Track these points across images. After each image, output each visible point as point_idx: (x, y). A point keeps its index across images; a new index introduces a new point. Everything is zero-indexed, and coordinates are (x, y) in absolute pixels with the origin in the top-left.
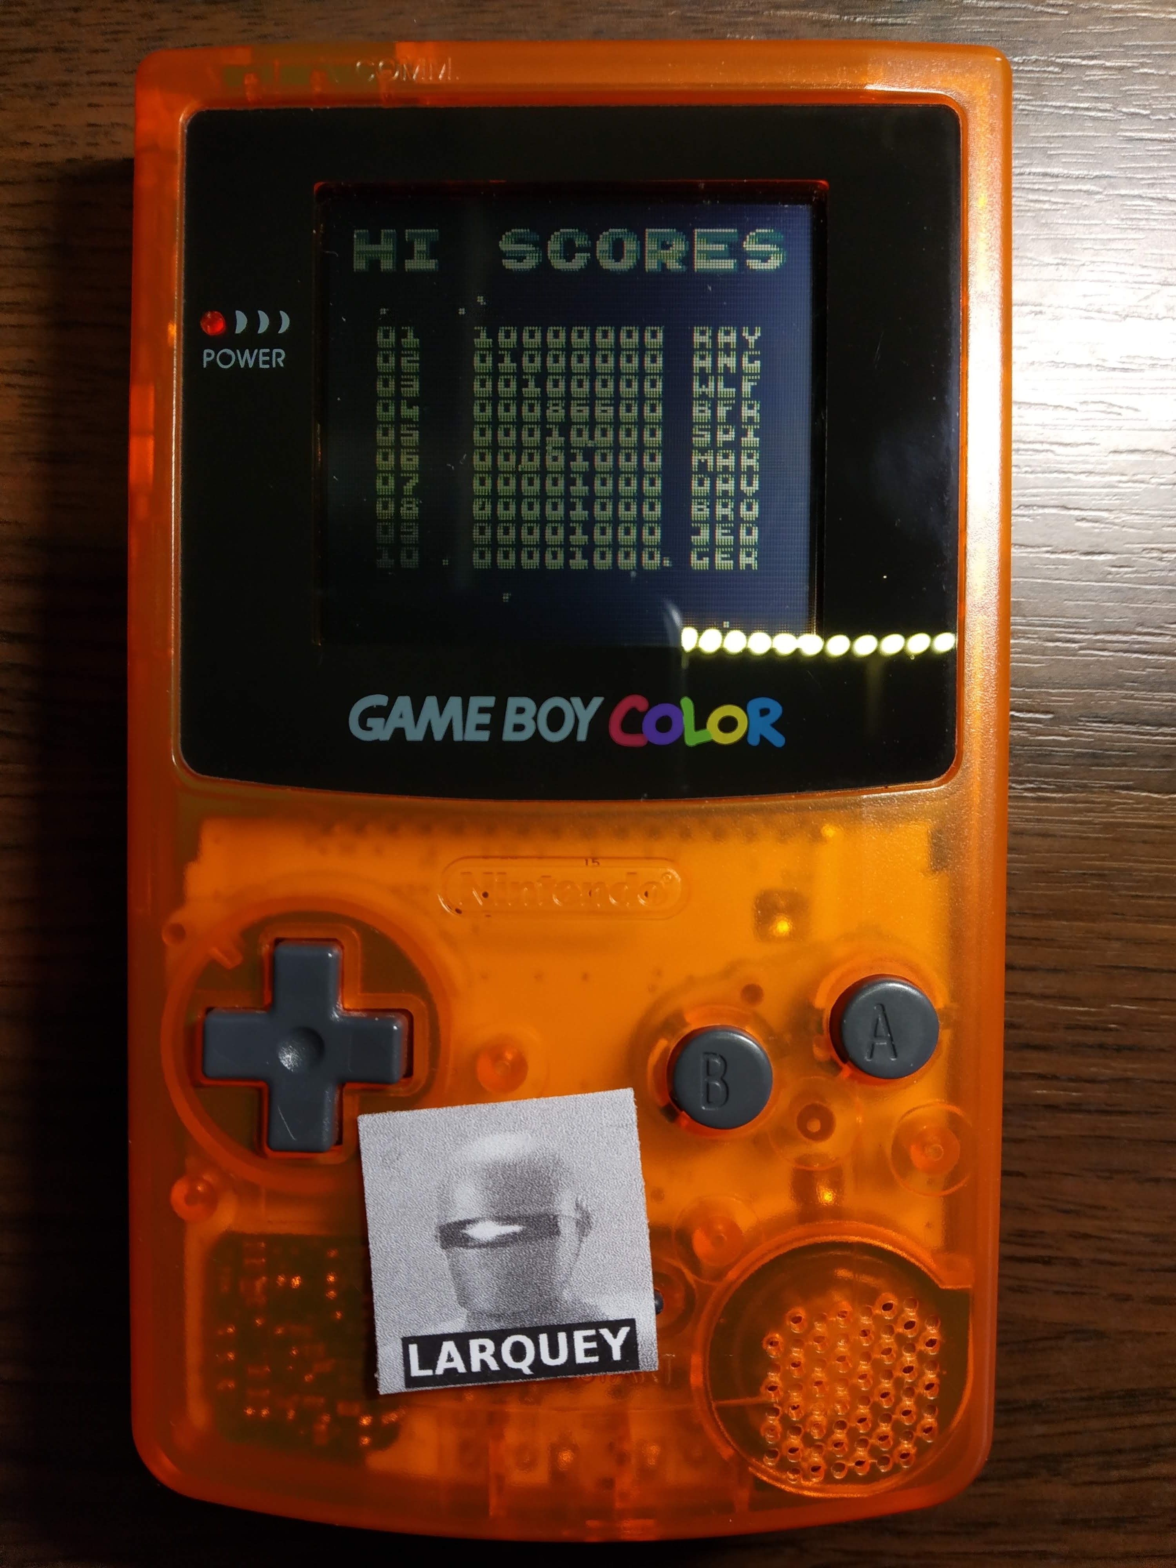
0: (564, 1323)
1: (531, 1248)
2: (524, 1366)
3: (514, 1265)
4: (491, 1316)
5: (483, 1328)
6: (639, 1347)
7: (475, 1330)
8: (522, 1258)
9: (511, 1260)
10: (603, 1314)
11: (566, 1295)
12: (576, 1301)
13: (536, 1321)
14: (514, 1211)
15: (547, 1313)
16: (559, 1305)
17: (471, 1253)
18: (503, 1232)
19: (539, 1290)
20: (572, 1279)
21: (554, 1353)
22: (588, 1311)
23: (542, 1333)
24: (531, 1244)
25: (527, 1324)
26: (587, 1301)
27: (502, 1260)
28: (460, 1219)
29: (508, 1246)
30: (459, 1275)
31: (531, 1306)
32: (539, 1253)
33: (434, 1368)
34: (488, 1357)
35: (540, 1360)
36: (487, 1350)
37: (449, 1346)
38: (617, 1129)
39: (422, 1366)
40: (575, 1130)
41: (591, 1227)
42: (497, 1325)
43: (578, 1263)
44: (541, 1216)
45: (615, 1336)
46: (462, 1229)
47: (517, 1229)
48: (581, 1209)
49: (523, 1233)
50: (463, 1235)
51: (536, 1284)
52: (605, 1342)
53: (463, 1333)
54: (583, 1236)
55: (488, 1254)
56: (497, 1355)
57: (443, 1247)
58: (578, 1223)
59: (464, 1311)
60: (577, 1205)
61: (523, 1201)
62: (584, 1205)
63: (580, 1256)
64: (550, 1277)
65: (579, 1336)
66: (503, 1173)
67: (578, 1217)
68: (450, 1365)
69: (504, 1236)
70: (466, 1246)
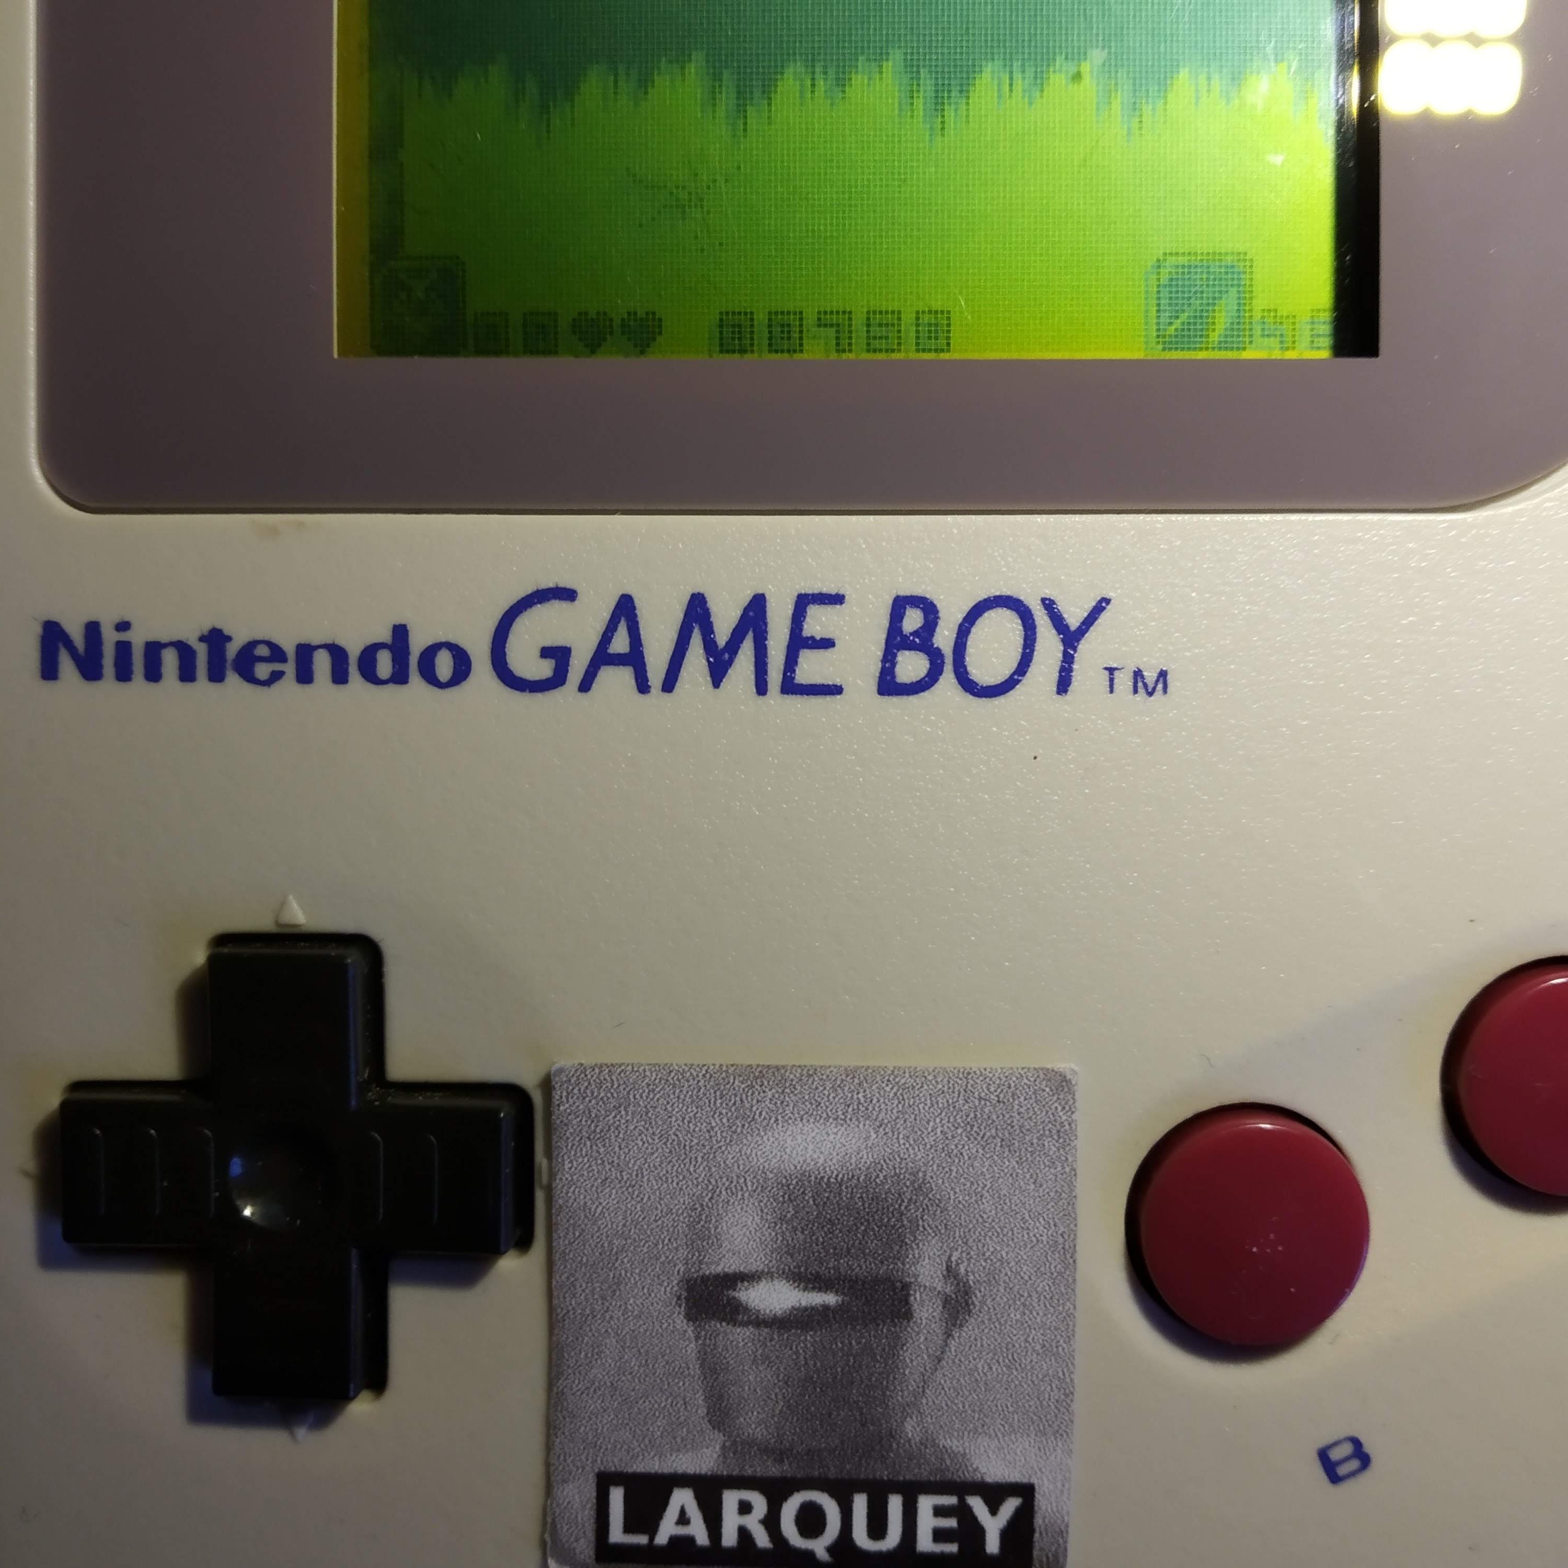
0: (901, 1478)
2: (819, 1547)
3: (819, 1364)
4: (765, 1450)
5: (749, 1472)
7: (734, 1473)
8: (834, 1355)
9: (814, 1355)
11: (911, 1429)
12: (928, 1441)
14: (828, 1268)
15: (870, 1457)
16: (894, 1445)
18: (804, 1304)
20: (924, 1401)
22: (948, 1462)
24: (854, 1328)
25: (832, 1473)
26: (947, 1443)
27: (797, 1353)
28: (726, 1270)
30: (714, 1371)
31: (842, 1442)
33: (652, 1531)
34: (753, 1523)
35: (851, 1540)
36: (754, 1511)
37: (682, 1498)
38: (1039, 1139)
39: (628, 1528)
40: (959, 1131)
41: (970, 1312)
42: (773, 1470)
43: (939, 1374)
44: (877, 1281)
45: (994, 1511)
46: (728, 1288)
47: (830, 1299)
48: (956, 1277)
49: (840, 1309)
50: (729, 1300)
51: (856, 1402)
52: (974, 1519)
53: (712, 1476)
54: (954, 1325)
55: (771, 1341)
56: (772, 1522)
57: (690, 1317)
58: (946, 1301)
59: (717, 1439)
60: (949, 1268)
61: (848, 1250)
62: (962, 1271)
63: (944, 1362)
64: (884, 1394)
65: (926, 1504)
66: (816, 1195)
67: (948, 1290)
68: (682, 1531)
69: (806, 1309)
70: (734, 1322)
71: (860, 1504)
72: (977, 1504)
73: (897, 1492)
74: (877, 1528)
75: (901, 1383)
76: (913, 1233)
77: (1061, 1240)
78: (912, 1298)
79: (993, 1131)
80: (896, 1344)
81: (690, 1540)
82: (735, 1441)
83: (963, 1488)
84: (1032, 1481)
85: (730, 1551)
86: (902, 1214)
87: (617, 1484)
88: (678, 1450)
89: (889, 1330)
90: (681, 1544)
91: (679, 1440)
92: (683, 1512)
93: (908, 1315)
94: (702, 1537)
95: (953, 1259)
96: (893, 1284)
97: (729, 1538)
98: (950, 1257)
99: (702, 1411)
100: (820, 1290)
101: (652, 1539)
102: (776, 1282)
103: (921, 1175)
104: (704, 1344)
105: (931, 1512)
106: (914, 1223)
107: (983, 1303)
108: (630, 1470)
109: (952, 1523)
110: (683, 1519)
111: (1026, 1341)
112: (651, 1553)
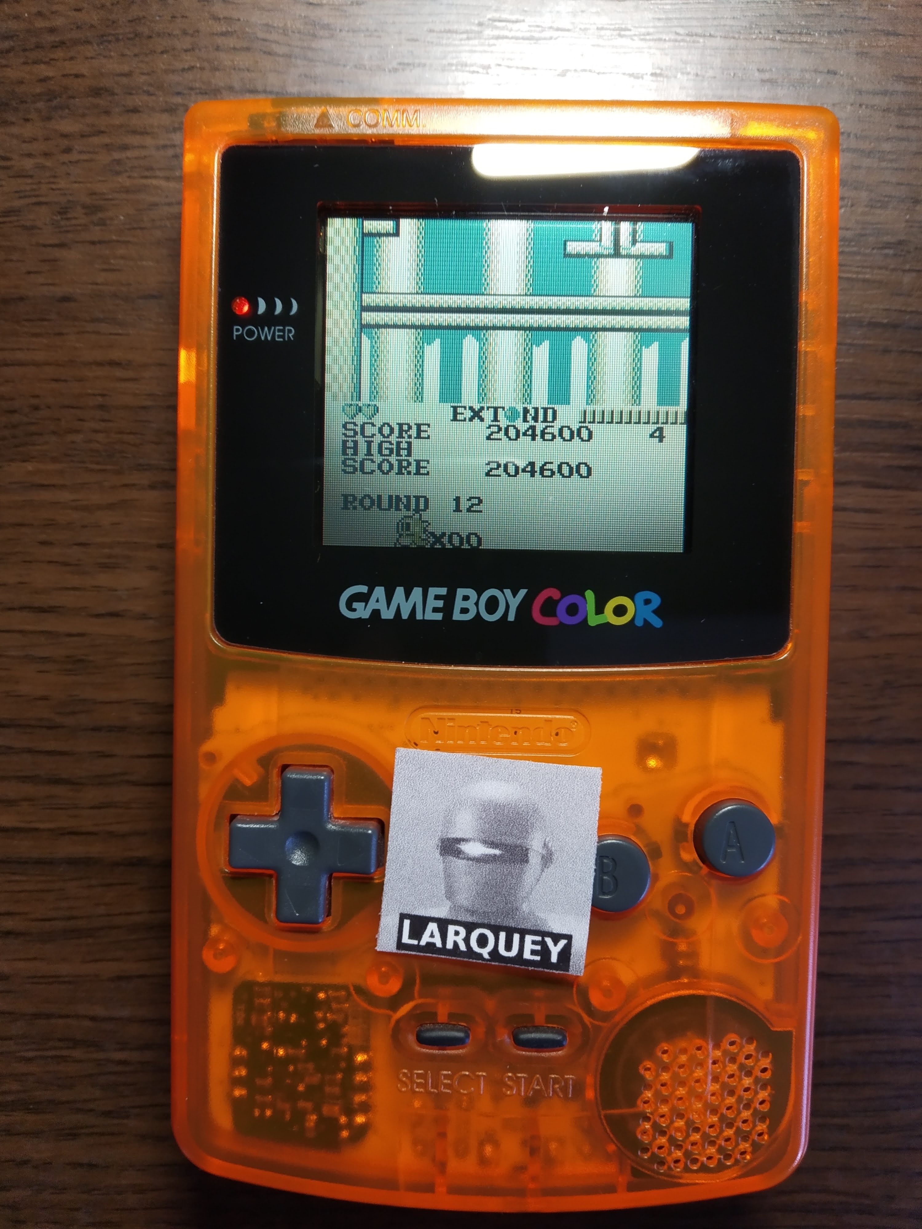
0: (520, 927)
1: (505, 868)
2: (485, 952)
3: (490, 878)
4: (467, 910)
5: (459, 919)
6: (572, 956)
7: (454, 919)
8: (497, 875)
9: (489, 874)
10: (549, 927)
11: (525, 907)
12: (531, 913)
13: (499, 921)
14: (497, 839)
15: (508, 917)
16: (518, 913)
17: (461, 863)
18: (486, 853)
19: (506, 899)
20: (531, 896)
21: (508, 948)
22: (539, 922)
23: (502, 931)
24: (506, 864)
25: (493, 922)
26: (539, 915)
27: (482, 872)
28: (457, 837)
29: (489, 863)
31: (497, 910)
32: (510, 873)
33: (419, 940)
34: (460, 940)
35: (498, 951)
36: (460, 935)
37: (432, 927)
38: (584, 795)
39: (411, 937)
40: (553, 789)
41: (552, 862)
42: (470, 919)
43: (538, 886)
44: (516, 846)
45: (555, 944)
46: (457, 844)
47: (497, 852)
48: (547, 847)
49: (501, 856)
50: (457, 848)
51: (504, 894)
52: (548, 947)
53: (445, 919)
54: (545, 867)
55: (473, 866)
56: (467, 940)
57: (441, 854)
58: (543, 857)
59: (448, 904)
60: (545, 844)
61: (506, 833)
62: (550, 845)
63: (540, 882)
64: (515, 892)
65: (529, 938)
66: (495, 810)
67: (544, 853)
68: (431, 940)
69: (487, 855)
70: (458, 857)
71: (503, 935)
72: (549, 941)
73: (518, 933)
74: (509, 946)
75: (522, 888)
76: (531, 828)
77: (590, 837)
78: (529, 855)
79: (566, 791)
80: (522, 872)
81: (434, 944)
82: (455, 906)
83: (544, 934)
84: (572, 934)
85: (449, 950)
86: (528, 820)
87: (407, 919)
88: (433, 907)
89: (519, 867)
90: (430, 946)
91: (433, 903)
92: (432, 933)
93: (527, 861)
94: (439, 944)
95: (547, 840)
96: (522, 847)
97: (450, 945)
98: (545, 839)
99: (443, 892)
100: (493, 848)
101: (419, 942)
102: (476, 843)
103: (536, 805)
104: (446, 865)
105: (531, 942)
106: (532, 824)
107: (557, 859)
108: (413, 914)
109: (538, 948)
110: (432, 936)
111: (573, 876)
112: (418, 948)
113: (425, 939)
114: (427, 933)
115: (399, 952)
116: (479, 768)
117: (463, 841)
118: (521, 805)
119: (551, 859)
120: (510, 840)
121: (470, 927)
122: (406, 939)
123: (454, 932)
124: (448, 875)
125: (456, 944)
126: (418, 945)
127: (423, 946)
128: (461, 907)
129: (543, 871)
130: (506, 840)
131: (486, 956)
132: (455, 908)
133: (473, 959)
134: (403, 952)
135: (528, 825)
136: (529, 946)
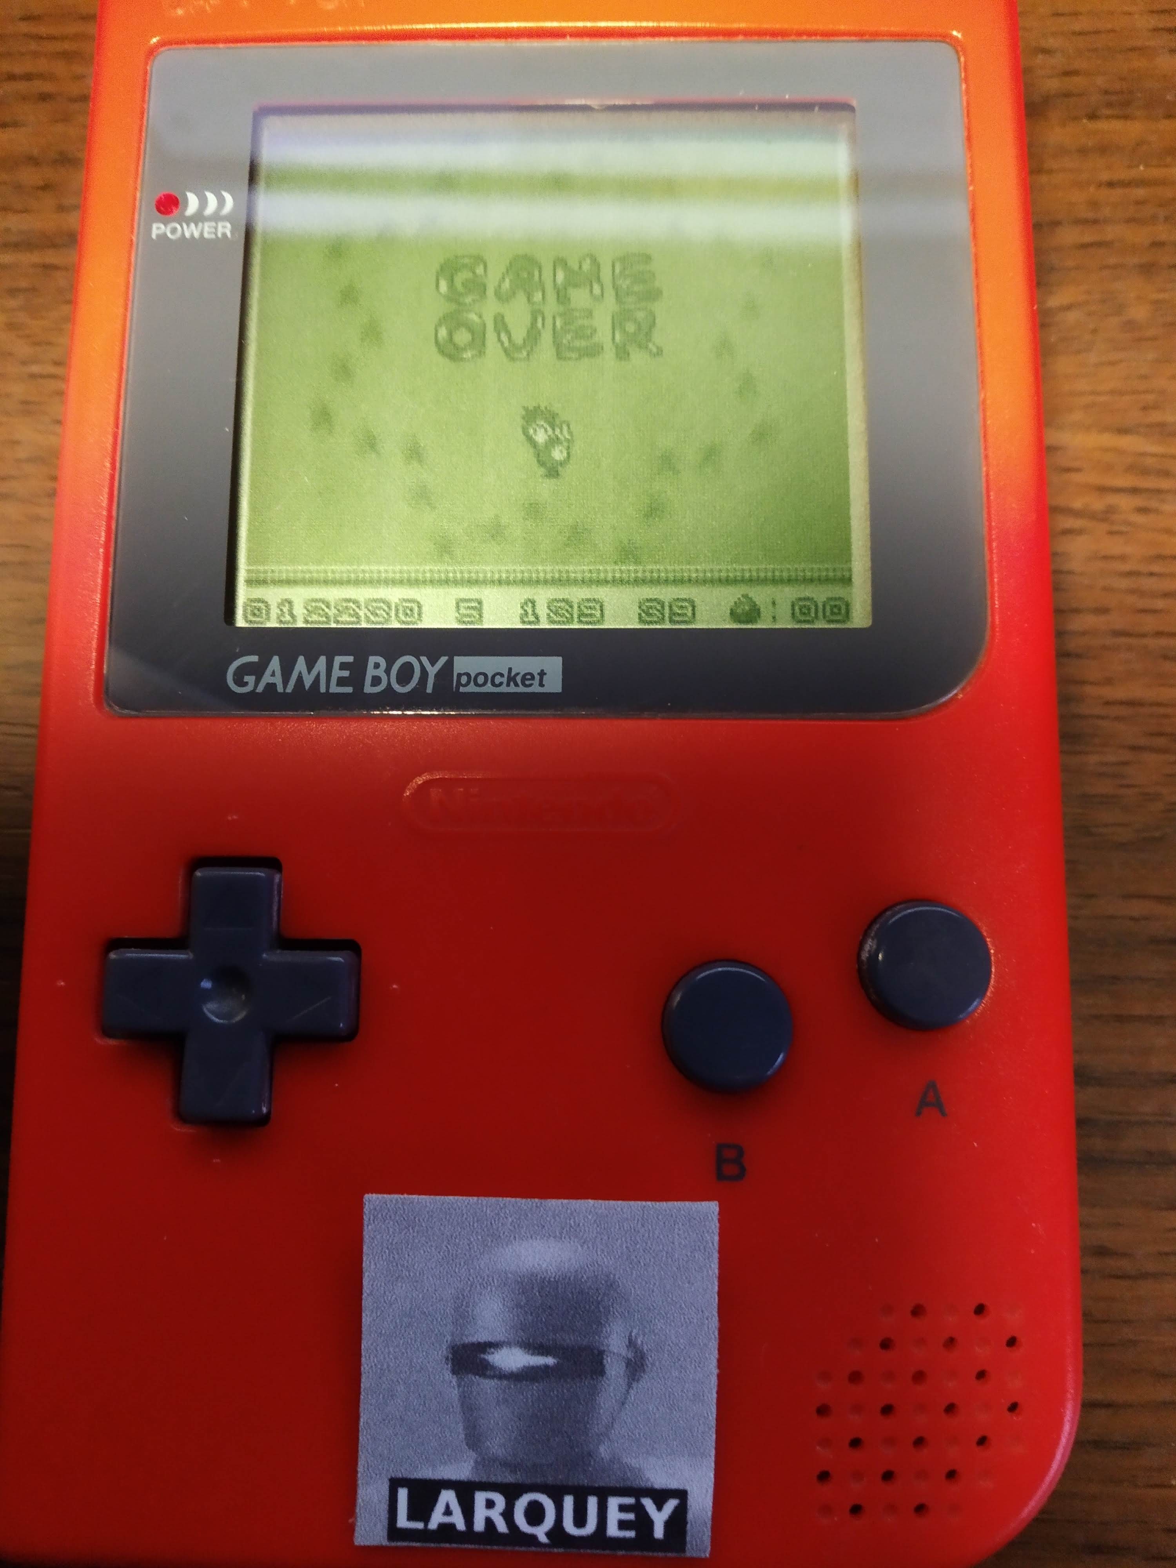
1: (566, 1388)
6: (689, 1522)
10: (648, 1479)
13: (561, 1478)
17: (488, 1386)
19: (570, 1440)
21: (580, 1519)
23: (569, 1493)
29: (537, 1382)
32: (575, 1396)
113: (437, 1518)
114: (440, 1508)
115: (393, 1544)
116: (510, 1220)
117: (490, 1347)
118: (585, 1277)
119: (642, 1365)
120: (569, 1339)
121: (512, 1493)
122: (403, 1522)
123: (484, 1503)
124: (468, 1407)
125: (489, 1522)
126: (426, 1530)
127: (433, 1531)
128: (494, 1460)
129: (630, 1386)
130: (563, 1340)
131: (543, 1539)
132: (484, 1462)
133: (521, 1546)
134: (399, 1544)
135: (600, 1311)
136: (614, 1515)
